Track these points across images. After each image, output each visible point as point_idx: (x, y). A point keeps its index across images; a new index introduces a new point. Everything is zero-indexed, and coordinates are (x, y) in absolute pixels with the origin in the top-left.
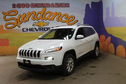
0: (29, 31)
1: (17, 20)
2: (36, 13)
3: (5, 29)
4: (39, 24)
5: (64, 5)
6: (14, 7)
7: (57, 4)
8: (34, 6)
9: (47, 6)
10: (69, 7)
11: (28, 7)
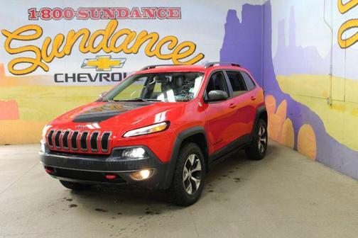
0: (70, 80)
1: (41, 51)
2: (90, 33)
3: (8, 74)
4: (97, 63)
5: (166, 13)
6: (33, 17)
7: (147, 10)
8: (85, 14)
9: (120, 16)
10: (179, 17)
11: (70, 18)
